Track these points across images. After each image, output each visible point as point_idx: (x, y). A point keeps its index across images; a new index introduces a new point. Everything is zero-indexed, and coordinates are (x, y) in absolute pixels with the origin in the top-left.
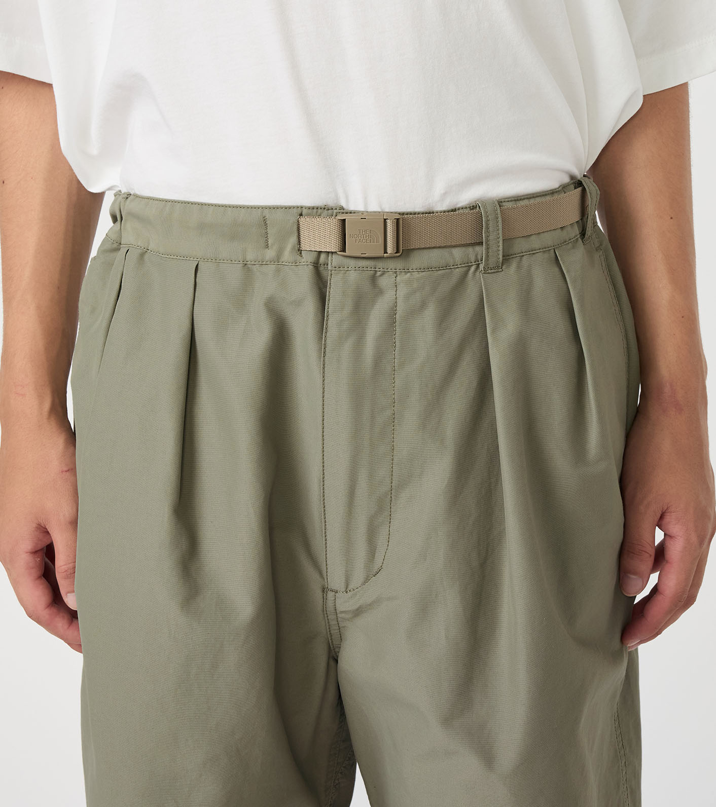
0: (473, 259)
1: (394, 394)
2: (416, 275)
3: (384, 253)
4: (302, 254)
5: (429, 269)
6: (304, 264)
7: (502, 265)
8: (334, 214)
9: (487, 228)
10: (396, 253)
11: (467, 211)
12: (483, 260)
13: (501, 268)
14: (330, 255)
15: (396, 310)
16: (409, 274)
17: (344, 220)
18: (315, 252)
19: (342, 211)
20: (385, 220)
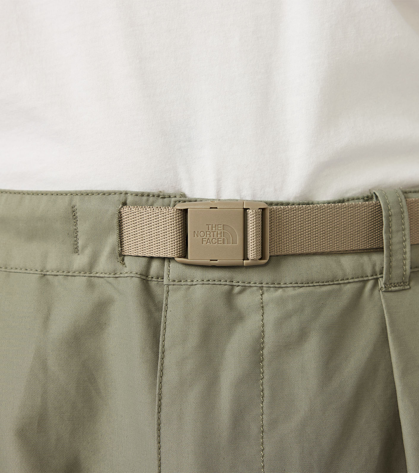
0: (369, 271)
1: (263, 467)
2: (291, 292)
3: (244, 260)
4: (125, 261)
5: (309, 283)
6: (126, 275)
7: (410, 281)
8: (172, 203)
9: (389, 226)
10: (260, 259)
11: (360, 202)
12: (384, 273)
13: (409, 285)
14: (166, 263)
15: (263, 343)
16: (280, 291)
17: (186, 211)
18: (144, 259)
19: (182, 199)
20: (245, 210)
